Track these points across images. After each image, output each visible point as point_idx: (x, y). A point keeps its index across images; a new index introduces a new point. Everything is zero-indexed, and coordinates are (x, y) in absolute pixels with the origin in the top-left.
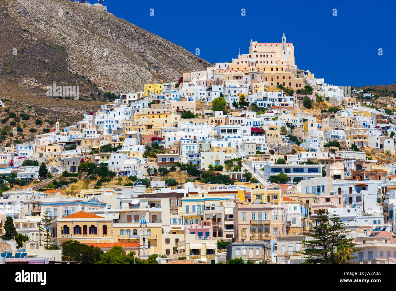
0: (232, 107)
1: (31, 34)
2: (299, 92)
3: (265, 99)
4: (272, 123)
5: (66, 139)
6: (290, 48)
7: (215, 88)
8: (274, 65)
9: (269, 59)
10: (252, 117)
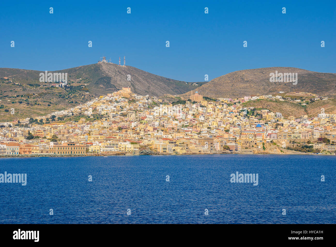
0: (113, 101)
1: (104, 74)
2: (129, 98)
3: (121, 100)
4: (119, 105)
5: (80, 107)
6: (130, 89)
7: (111, 97)
8: (125, 92)
9: (125, 91)
10: (116, 104)
